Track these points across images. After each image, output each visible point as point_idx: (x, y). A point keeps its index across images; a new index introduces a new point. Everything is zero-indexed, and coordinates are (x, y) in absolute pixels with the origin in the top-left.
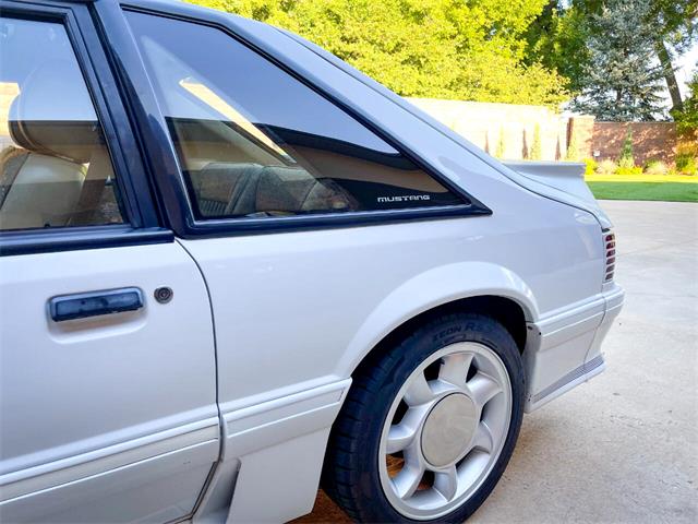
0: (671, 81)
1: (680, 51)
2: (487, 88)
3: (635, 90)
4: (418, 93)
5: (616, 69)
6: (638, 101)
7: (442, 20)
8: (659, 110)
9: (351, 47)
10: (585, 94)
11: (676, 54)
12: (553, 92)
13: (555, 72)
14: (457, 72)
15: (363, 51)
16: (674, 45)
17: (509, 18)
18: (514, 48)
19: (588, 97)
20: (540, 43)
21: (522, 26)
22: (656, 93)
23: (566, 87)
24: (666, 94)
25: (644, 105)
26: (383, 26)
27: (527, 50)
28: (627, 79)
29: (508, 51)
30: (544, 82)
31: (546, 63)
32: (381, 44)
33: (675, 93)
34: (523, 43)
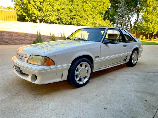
0: (130, 23)
1: (132, 17)
2: (98, 24)
3: (124, 25)
4: (86, 25)
5: (121, 21)
6: (125, 27)
7: (89, 11)
8: (129, 28)
9: (74, 17)
10: (115, 25)
11: (131, 18)
12: (110, 25)
13: (110, 21)
14: (93, 21)
15: (76, 17)
16: (131, 16)
17: (101, 11)
18: (102, 16)
19: (116, 26)
20: (106, 16)
21: (104, 12)
22: (128, 25)
23: (112, 24)
24: (129, 25)
25: (126, 27)
26: (80, 13)
27: (104, 17)
28: (123, 23)
29: (100, 17)
30: (108, 23)
31: (108, 19)
32: (79, 16)
33: (131, 25)
34: (103, 15)
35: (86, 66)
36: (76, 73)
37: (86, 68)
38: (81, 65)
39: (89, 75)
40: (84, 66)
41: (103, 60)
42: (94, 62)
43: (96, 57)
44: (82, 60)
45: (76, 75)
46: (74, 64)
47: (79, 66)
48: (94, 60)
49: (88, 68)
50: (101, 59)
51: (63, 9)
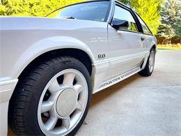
35: (75, 82)
36: (43, 107)
37: (77, 87)
38: (60, 80)
39: (83, 104)
40: (68, 81)
41: (112, 63)
42: (95, 69)
43: (99, 57)
44: (64, 62)
45: (42, 115)
46: (34, 78)
47: (53, 84)
48: (96, 63)
49: (82, 86)
50: (109, 62)
51: (38, 4)
